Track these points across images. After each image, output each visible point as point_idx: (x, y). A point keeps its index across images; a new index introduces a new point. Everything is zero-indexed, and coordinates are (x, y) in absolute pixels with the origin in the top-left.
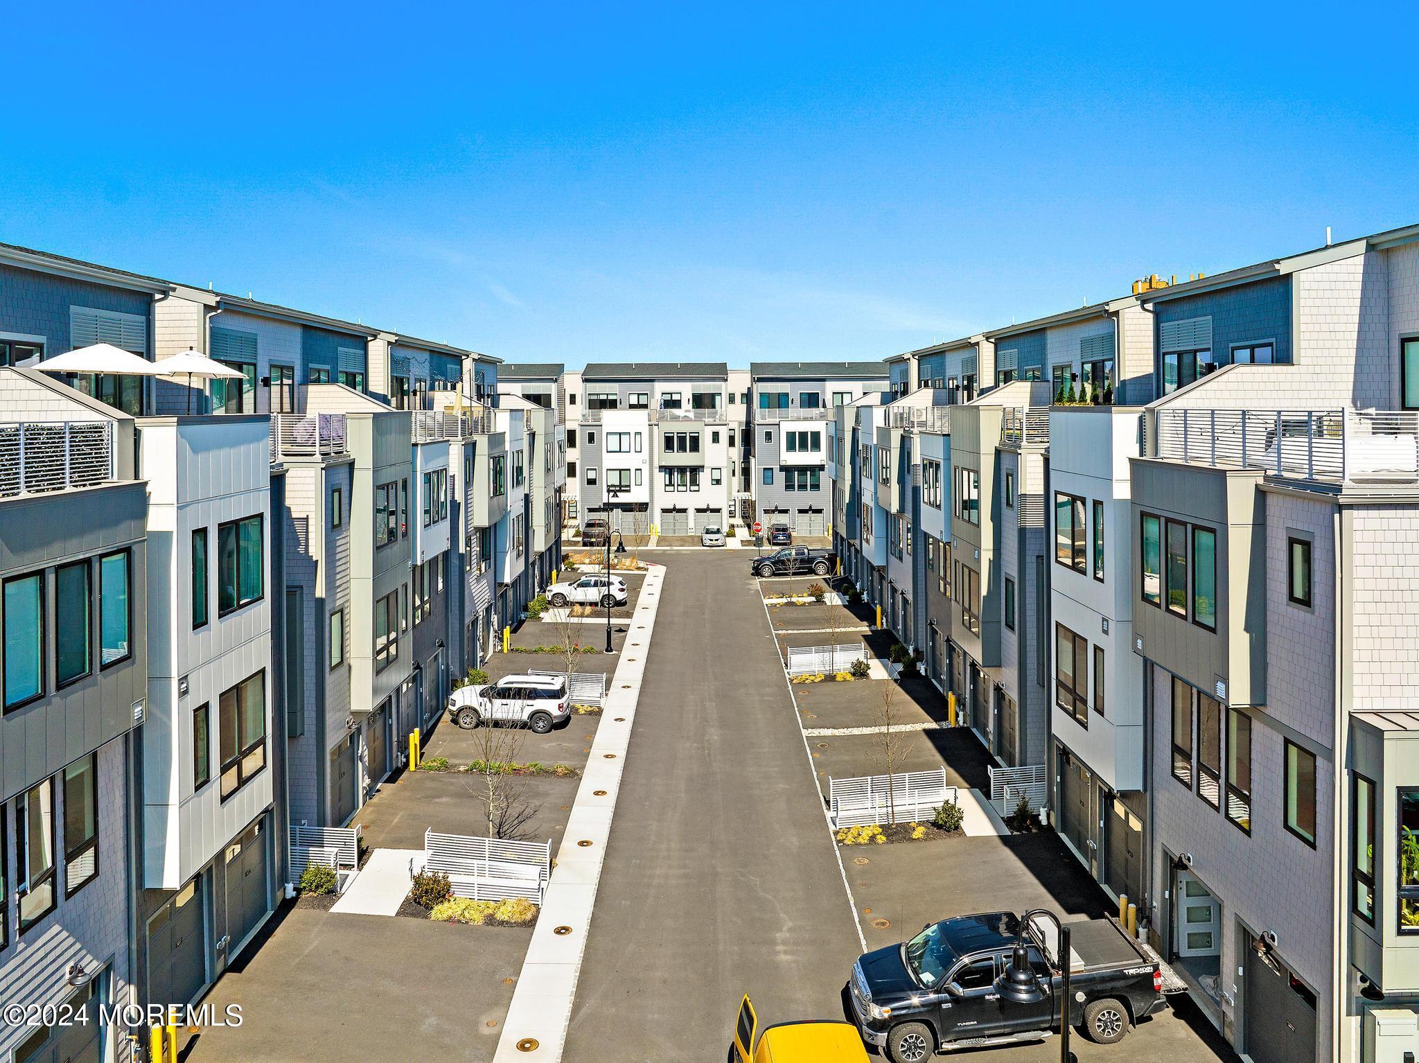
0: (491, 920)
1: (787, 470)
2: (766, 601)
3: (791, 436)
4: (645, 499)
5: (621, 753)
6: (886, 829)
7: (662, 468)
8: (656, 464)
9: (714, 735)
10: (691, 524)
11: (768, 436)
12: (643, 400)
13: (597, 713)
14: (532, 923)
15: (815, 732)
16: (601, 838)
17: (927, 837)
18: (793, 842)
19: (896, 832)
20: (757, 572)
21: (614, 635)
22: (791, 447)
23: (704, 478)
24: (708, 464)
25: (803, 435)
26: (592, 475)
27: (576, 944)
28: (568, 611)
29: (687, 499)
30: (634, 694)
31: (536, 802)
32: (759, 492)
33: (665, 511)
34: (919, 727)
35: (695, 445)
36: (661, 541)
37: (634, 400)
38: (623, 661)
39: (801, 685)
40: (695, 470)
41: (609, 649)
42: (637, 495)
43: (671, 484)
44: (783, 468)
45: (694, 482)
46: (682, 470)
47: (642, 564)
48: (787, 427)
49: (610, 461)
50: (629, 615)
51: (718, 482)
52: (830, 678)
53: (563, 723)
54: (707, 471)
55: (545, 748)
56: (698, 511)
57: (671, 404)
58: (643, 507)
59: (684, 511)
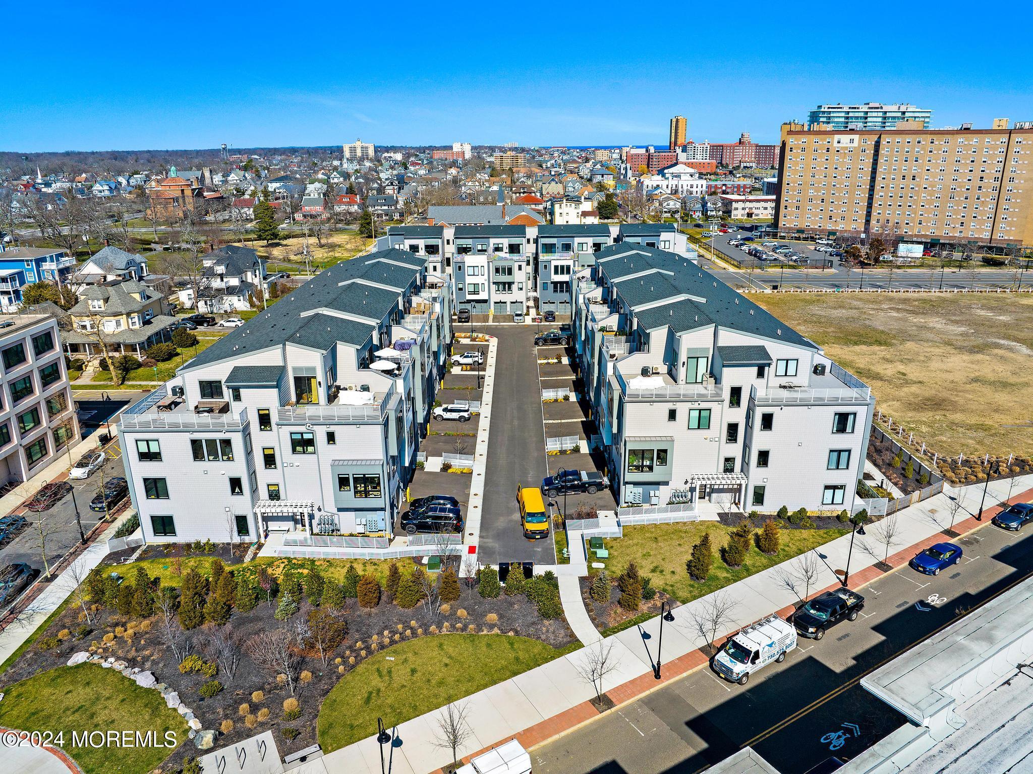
0: (462, 472)
1: (555, 284)
2: (539, 362)
3: (556, 267)
4: (487, 298)
5: (488, 429)
6: (560, 451)
7: (494, 283)
8: (491, 281)
9: (516, 423)
10: (508, 309)
11: (546, 266)
12: (484, 247)
13: (478, 415)
14: (472, 473)
15: (547, 422)
16: (485, 453)
17: (571, 453)
18: (535, 454)
19: (563, 452)
20: (536, 343)
21: (481, 380)
22: (556, 272)
23: (514, 287)
24: (516, 280)
25: (562, 267)
26: (460, 286)
27: (483, 478)
28: (460, 368)
29: (507, 297)
30: (490, 407)
31: (466, 444)
32: (541, 293)
33: (495, 303)
34: (580, 420)
35: (510, 271)
36: (496, 319)
37: (480, 247)
38: (484, 393)
39: (546, 403)
40: (510, 284)
41: (479, 388)
42: (483, 296)
43: (498, 290)
44: (552, 283)
45: (509, 288)
46: (504, 284)
47: (487, 337)
48: (554, 263)
49: (469, 280)
50: (484, 370)
51: (521, 289)
52: (556, 400)
53: (469, 419)
54: (516, 284)
55: (466, 428)
56: (512, 303)
57: (497, 249)
58: (485, 301)
59: (505, 303)
